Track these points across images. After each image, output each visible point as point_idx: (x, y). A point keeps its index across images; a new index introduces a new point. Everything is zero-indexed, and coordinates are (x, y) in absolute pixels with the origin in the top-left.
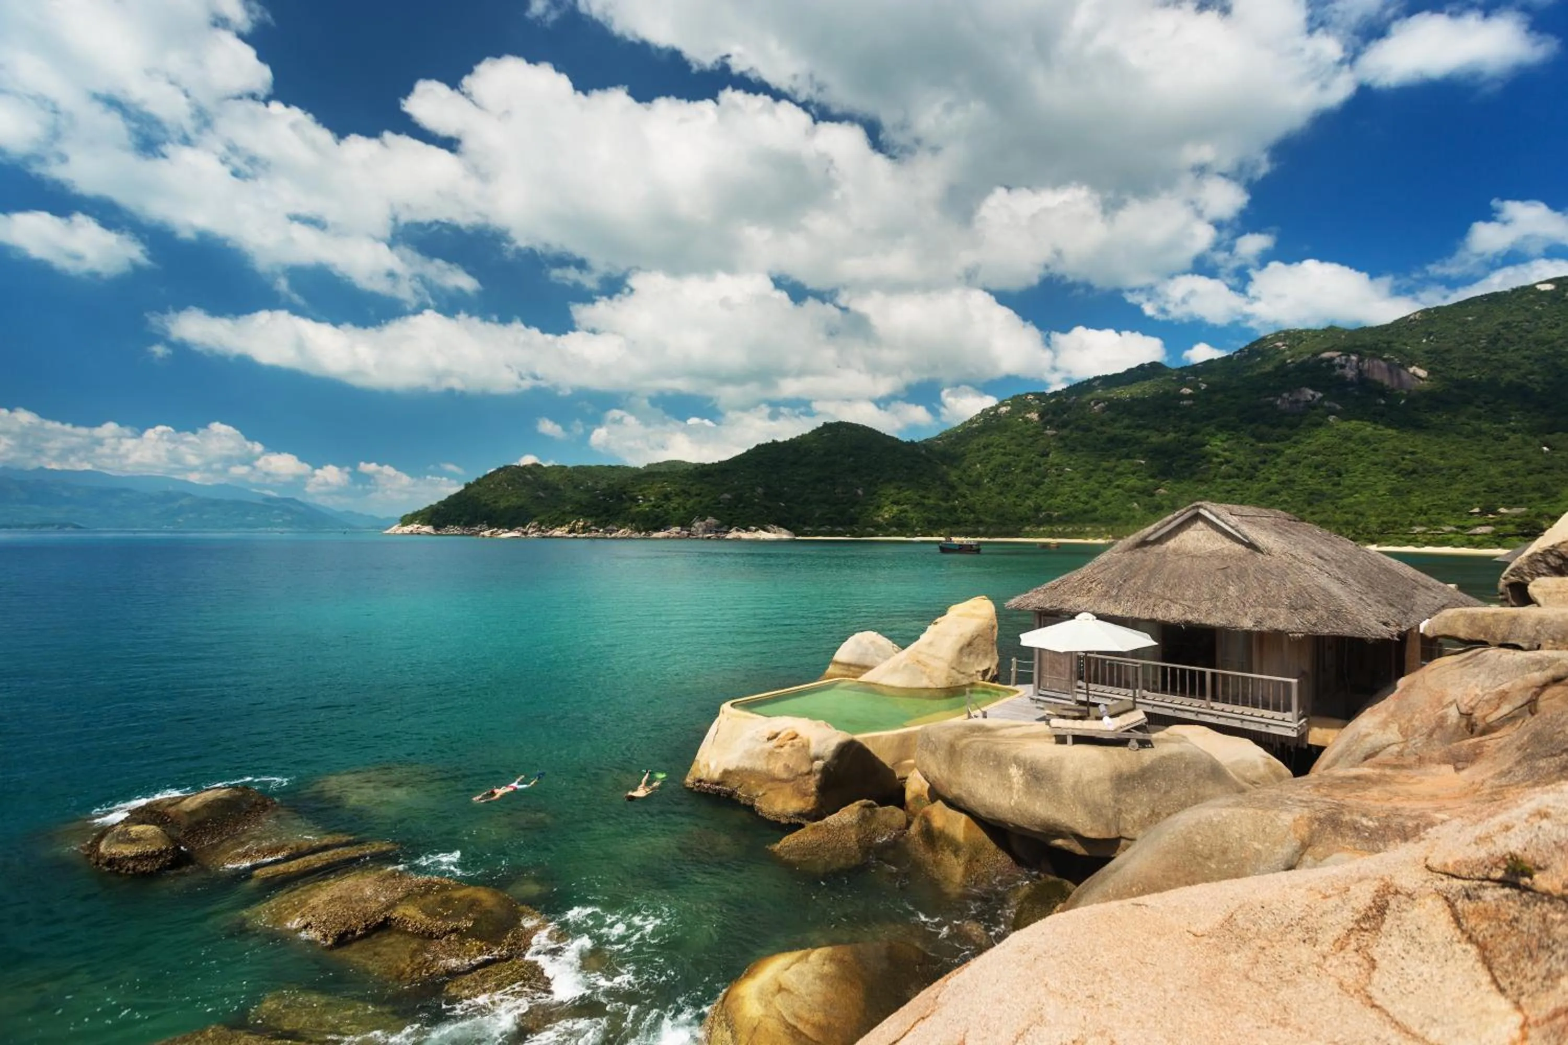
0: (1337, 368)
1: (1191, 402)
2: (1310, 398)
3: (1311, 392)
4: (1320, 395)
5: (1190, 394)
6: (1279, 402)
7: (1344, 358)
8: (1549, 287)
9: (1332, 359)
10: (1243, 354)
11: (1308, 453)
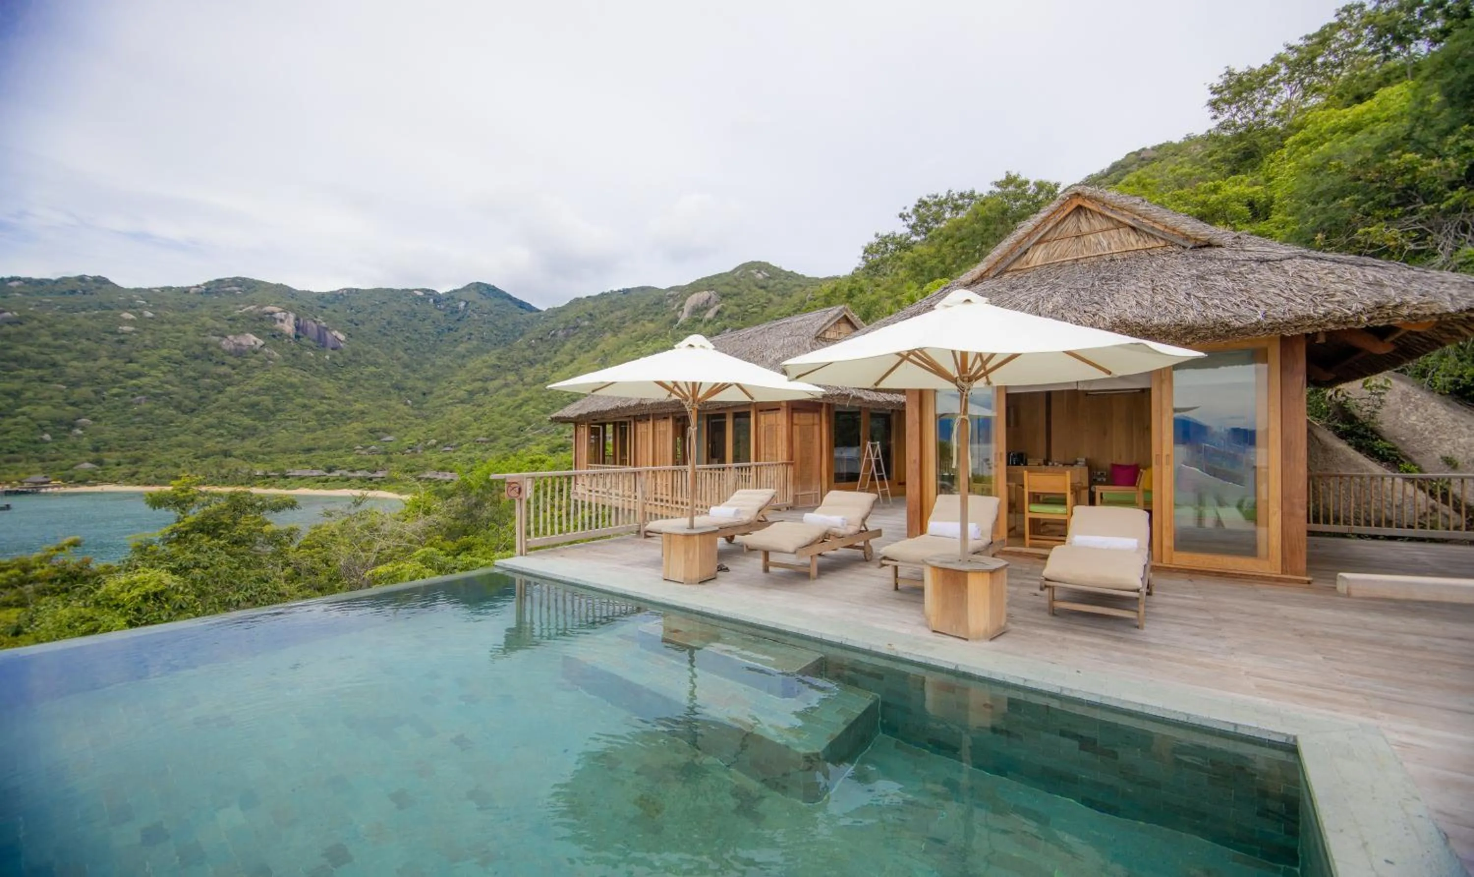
0: (278, 322)
1: (131, 329)
2: (253, 344)
3: (255, 338)
4: (261, 342)
5: (132, 320)
6: (224, 343)
7: (284, 314)
8: (420, 294)
9: (273, 313)
10: (200, 290)
11: (247, 392)
